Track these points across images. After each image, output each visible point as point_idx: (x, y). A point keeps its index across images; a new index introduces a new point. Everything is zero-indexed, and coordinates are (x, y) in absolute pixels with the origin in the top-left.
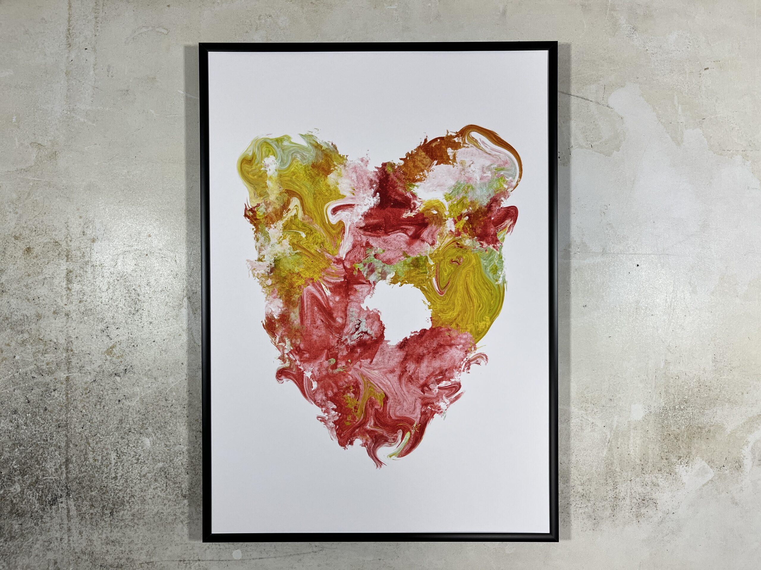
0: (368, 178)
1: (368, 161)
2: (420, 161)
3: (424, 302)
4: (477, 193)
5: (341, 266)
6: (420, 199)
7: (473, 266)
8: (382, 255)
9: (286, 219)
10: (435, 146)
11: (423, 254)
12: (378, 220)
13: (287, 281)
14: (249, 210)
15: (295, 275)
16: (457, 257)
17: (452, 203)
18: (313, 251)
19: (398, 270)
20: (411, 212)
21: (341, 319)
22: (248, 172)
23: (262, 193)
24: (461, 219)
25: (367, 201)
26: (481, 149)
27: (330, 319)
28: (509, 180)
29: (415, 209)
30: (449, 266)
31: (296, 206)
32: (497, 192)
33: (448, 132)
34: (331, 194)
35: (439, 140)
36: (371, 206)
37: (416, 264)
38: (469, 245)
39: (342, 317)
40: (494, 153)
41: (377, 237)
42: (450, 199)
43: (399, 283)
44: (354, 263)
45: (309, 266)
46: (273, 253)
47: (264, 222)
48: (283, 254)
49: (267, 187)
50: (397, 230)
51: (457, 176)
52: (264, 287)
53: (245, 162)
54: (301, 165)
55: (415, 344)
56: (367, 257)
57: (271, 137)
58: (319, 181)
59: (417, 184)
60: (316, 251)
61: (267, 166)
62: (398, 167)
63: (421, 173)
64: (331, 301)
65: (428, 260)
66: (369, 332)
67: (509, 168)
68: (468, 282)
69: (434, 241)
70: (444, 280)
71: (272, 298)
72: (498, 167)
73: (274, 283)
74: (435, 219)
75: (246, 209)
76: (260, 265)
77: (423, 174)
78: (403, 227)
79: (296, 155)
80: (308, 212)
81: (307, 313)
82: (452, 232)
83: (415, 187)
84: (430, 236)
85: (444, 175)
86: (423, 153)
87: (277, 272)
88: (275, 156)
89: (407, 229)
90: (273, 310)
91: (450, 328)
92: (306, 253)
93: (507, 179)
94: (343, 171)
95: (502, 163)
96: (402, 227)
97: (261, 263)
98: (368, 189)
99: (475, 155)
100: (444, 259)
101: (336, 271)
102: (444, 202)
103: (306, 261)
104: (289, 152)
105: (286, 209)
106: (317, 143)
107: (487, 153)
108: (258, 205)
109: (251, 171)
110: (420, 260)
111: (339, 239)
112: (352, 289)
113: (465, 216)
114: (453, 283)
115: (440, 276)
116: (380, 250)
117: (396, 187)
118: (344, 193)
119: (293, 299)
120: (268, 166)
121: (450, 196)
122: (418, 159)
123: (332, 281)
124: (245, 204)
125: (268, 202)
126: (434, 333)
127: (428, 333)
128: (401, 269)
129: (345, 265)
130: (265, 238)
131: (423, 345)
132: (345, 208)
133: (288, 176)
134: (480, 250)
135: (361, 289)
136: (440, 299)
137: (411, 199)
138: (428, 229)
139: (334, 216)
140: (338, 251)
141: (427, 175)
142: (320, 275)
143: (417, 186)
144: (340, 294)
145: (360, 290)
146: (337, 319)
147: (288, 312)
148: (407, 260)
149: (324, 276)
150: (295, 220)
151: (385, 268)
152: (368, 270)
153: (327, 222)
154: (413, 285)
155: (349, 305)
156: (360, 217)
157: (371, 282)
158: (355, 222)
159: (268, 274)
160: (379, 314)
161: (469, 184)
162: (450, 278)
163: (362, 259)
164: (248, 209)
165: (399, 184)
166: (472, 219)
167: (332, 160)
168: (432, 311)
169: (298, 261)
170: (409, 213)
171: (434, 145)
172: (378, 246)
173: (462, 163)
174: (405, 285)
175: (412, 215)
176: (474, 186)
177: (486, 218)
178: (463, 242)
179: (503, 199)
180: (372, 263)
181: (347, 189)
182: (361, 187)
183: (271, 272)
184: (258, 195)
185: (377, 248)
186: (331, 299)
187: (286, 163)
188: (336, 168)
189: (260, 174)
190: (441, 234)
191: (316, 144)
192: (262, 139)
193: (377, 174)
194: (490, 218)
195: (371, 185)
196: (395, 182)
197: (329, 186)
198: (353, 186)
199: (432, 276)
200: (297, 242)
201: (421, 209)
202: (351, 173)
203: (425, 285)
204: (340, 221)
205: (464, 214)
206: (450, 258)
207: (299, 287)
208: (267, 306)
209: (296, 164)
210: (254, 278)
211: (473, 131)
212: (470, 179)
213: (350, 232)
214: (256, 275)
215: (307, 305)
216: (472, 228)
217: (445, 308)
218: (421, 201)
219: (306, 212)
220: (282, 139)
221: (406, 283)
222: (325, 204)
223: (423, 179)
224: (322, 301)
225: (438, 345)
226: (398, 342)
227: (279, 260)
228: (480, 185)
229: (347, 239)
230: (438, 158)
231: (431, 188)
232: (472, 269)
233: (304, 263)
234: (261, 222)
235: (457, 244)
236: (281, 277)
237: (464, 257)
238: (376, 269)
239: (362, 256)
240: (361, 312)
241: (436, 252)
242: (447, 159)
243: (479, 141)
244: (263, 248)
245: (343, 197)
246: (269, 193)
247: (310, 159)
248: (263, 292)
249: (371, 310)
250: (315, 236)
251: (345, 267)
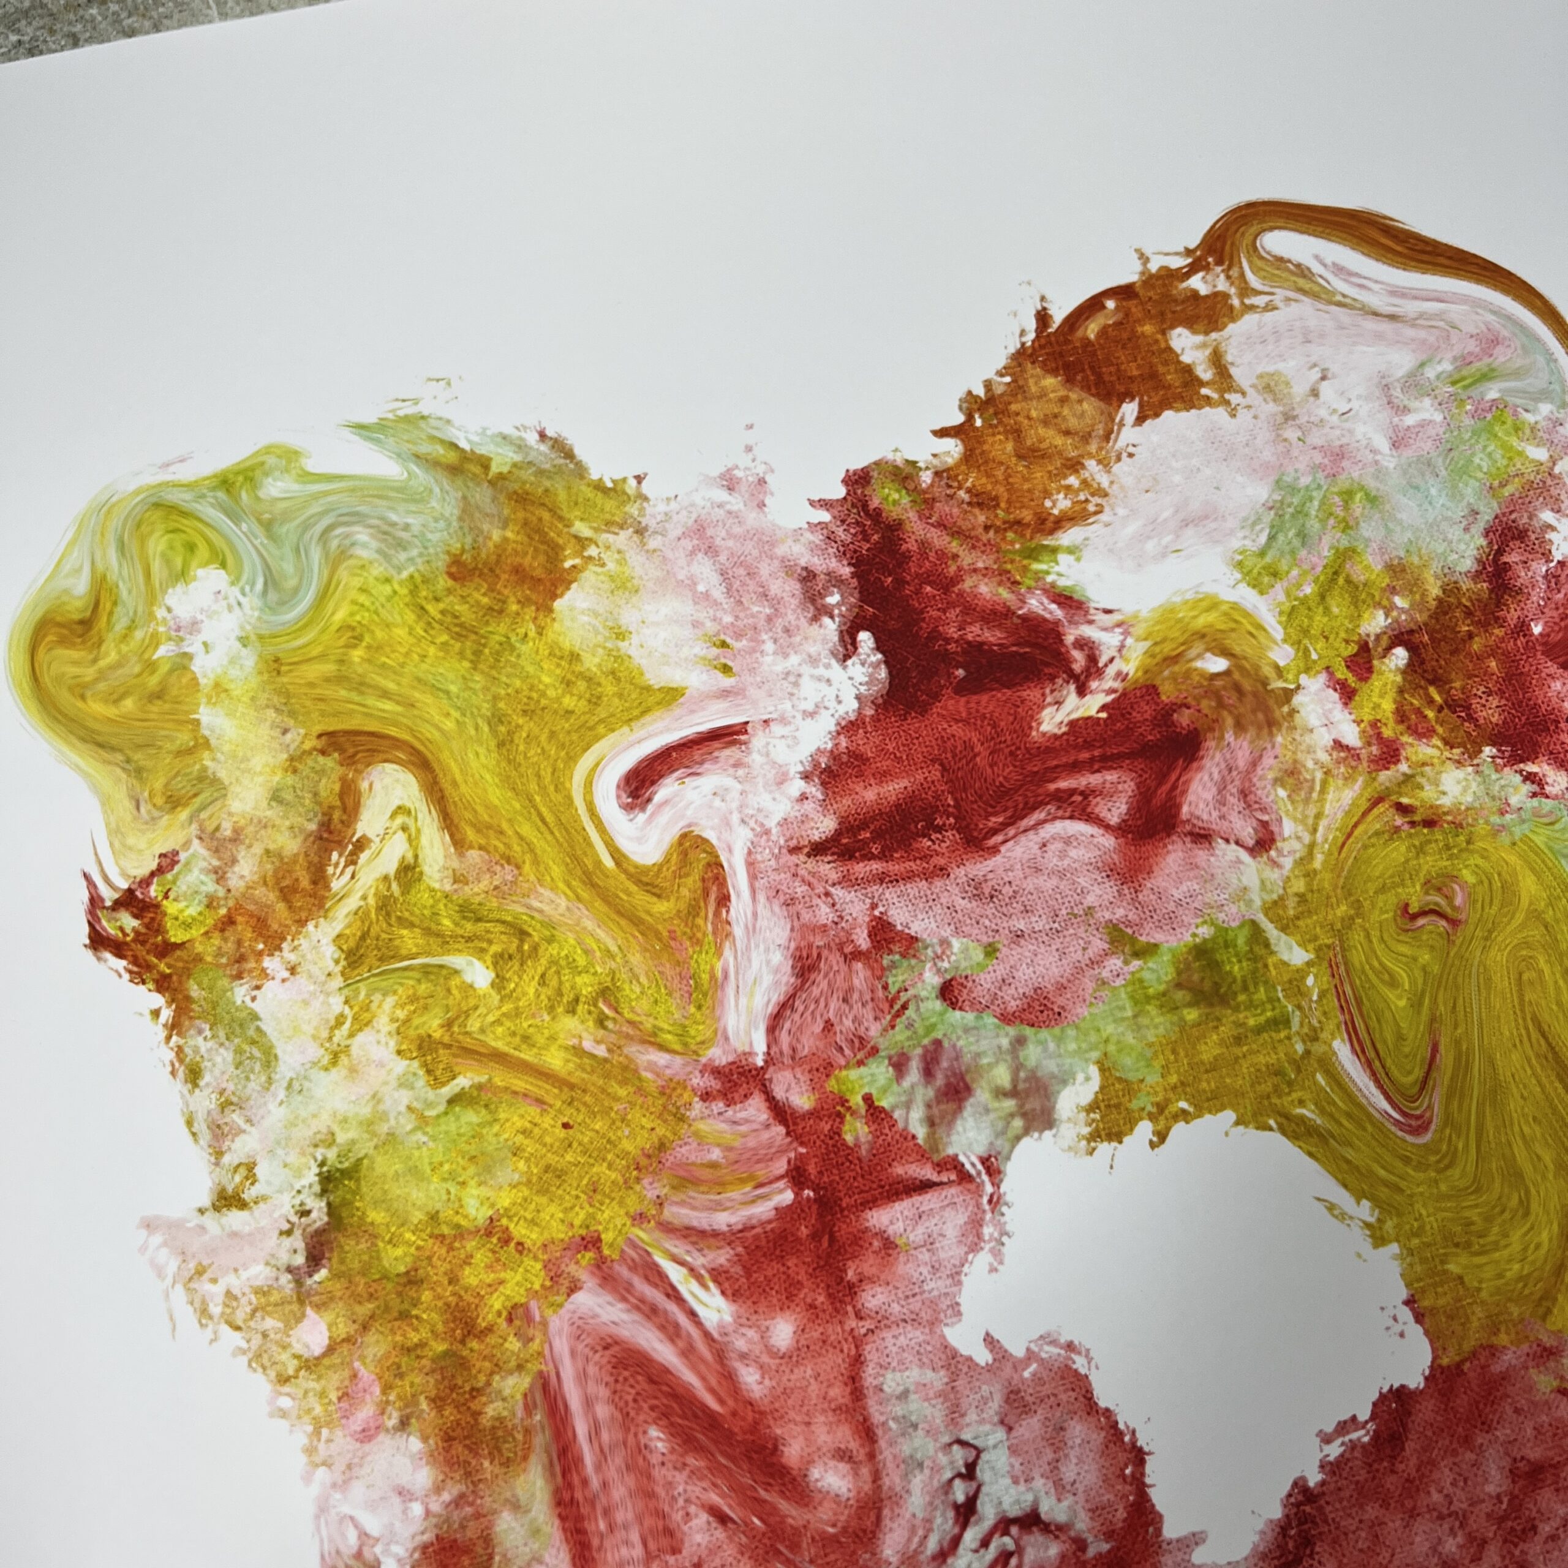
0: (788, 567)
1: (762, 482)
2: (1046, 422)
3: (1331, 1208)
4: (1403, 516)
5: (755, 1110)
6: (1108, 612)
7: (1535, 915)
8: (986, 981)
9: (353, 903)
10: (1103, 332)
11: (1232, 915)
12: (904, 783)
13: (426, 1296)
14: (118, 905)
15: (471, 1245)
16: (1428, 885)
17: (1288, 594)
18: (556, 1060)
19: (1112, 1048)
20: (1082, 691)
21: (844, 1467)
22: (81, 690)
23: (181, 785)
24: (1370, 670)
25: (810, 692)
26: (1339, 304)
27: (767, 1486)
28: (1538, 418)
29: (1100, 673)
30: (1403, 949)
31: (400, 810)
32: (1507, 491)
33: (1144, 259)
34: (595, 701)
35: (1110, 304)
36: (842, 710)
37: (1207, 986)
38: (1469, 798)
39: (842, 1455)
40: (1410, 308)
41: (928, 876)
42: (1275, 575)
43: (1145, 1129)
44: (828, 1068)
45: (552, 1159)
46: (304, 1133)
47: (219, 953)
48: (368, 1125)
49: (207, 744)
50: (1034, 809)
51: (1268, 455)
52: (283, 1380)
53: (50, 638)
54: (388, 580)
55: (1372, 1511)
56: (898, 1014)
57: (186, 473)
58: (507, 645)
59: (1068, 537)
60: (578, 1051)
61: (181, 631)
62: (937, 474)
63: (1073, 481)
64: (743, 1356)
65: (1267, 945)
66: (1052, 1509)
67: (1519, 362)
68: (1545, 1017)
69: (1265, 824)
70: (1400, 1038)
71: (352, 1445)
72: (1458, 369)
73: (344, 1329)
74: (1231, 698)
75: (95, 901)
76: (234, 1234)
77: (1084, 482)
78: (1063, 784)
79: (347, 536)
80: (481, 828)
81: (605, 1485)
82: (1347, 748)
83: (1062, 558)
84: (1232, 800)
85: (1195, 462)
86: (1050, 382)
87: (353, 1249)
88: (223, 565)
89: (1087, 794)
90: (373, 1525)
91: (1548, 1341)
92: (520, 1083)
93: (1530, 418)
94: (636, 560)
95: (1472, 346)
96: (1052, 787)
97: (235, 1218)
98: (803, 622)
99: (1322, 336)
100: (1358, 915)
101: (730, 1149)
102: (1247, 596)
103: (524, 1132)
104: (306, 526)
105: (340, 844)
106: (454, 446)
107: (1376, 314)
108: (168, 862)
109: (97, 680)
110: (1221, 956)
111: (699, 943)
112: (859, 1240)
113: (1389, 649)
114: (1458, 1043)
115: (1373, 1023)
116: (965, 950)
117: (957, 579)
118: (674, 676)
119: (492, 1410)
120: (194, 626)
121: (1268, 559)
122: (1034, 414)
123: (722, 1220)
124: (86, 876)
125: (227, 832)
126: (1462, 1402)
127: (1426, 1412)
128: (1130, 1039)
129: (779, 1093)
130: (239, 1051)
131: (1423, 1501)
132: (697, 755)
133: (322, 657)
134: (1536, 813)
135: (920, 1229)
136: (1421, 1167)
137: (1057, 623)
138: (1207, 763)
139: (641, 817)
140: (719, 1019)
141: (1105, 484)
142: (633, 1204)
143: (1071, 550)
144: (789, 1296)
145: (917, 1235)
146: (815, 1473)
147: (478, 1516)
148: (1146, 975)
149: (660, 1203)
150: (412, 897)
151: (1032, 1054)
152: (931, 1093)
153: (609, 863)
154: (1229, 1115)
155: (871, 1353)
156: (798, 786)
157: (970, 1162)
158: (772, 823)
159: (299, 1283)
160: (1080, 1364)
161: (1343, 482)
162: (1433, 1020)
163: (874, 1030)
164: (109, 896)
165: (967, 558)
166: (1429, 654)
167: (561, 518)
168: (1401, 1257)
169: (473, 1149)
170: (1072, 699)
171: (1092, 329)
172: (947, 932)
173: (1270, 387)
174: (1179, 1130)
175: (1092, 705)
176: (1371, 484)
177: (1499, 632)
178: (1428, 794)
179: (1547, 516)
180: (938, 1043)
181: (686, 652)
182: (762, 623)
183: (315, 1259)
184: (159, 801)
185: (945, 943)
186: (741, 1344)
187: (296, 590)
188: (592, 551)
189: (153, 681)
190: (1292, 775)
191: (452, 457)
192: (137, 492)
193: (830, 538)
194: (1523, 628)
195: (813, 601)
196: (943, 556)
197: (574, 657)
198: (711, 627)
199: (1324, 1035)
200: (448, 1025)
201: (1132, 664)
202: (682, 562)
203: (1301, 1103)
204: (684, 836)
205: (1378, 637)
206: (1391, 900)
207: (517, 1314)
208: (322, 1509)
209: (357, 582)
210: (209, 1333)
211: (1272, 229)
212: (1339, 454)
213: (760, 884)
214: (216, 1310)
215: (595, 1430)
216: (1451, 705)
217: (1474, 1215)
218: (1119, 625)
219: (471, 834)
220: (252, 469)
221: (1184, 1116)
222: (572, 759)
223: (1091, 508)
224: (689, 1377)
225: (1514, 1474)
226: (1260, 1525)
227: (352, 1173)
228: (1405, 472)
229: (752, 930)
230: (1134, 387)
231: (1150, 546)
232: (1536, 933)
233: (516, 1152)
234: (199, 959)
235: (1403, 809)
236: (385, 1277)
237: (1468, 876)
238: (978, 1070)
239: (868, 1014)
240: (960, 1383)
241: (1299, 886)
242: (1185, 385)
243: (1317, 268)
244: (237, 1118)
245: (671, 695)
246: (222, 774)
247: (434, 537)
248: (283, 1414)
249: (1018, 1350)
250: (553, 962)
251: (780, 1112)
